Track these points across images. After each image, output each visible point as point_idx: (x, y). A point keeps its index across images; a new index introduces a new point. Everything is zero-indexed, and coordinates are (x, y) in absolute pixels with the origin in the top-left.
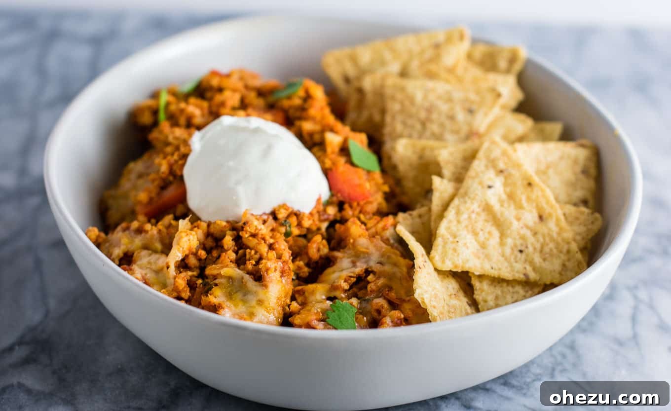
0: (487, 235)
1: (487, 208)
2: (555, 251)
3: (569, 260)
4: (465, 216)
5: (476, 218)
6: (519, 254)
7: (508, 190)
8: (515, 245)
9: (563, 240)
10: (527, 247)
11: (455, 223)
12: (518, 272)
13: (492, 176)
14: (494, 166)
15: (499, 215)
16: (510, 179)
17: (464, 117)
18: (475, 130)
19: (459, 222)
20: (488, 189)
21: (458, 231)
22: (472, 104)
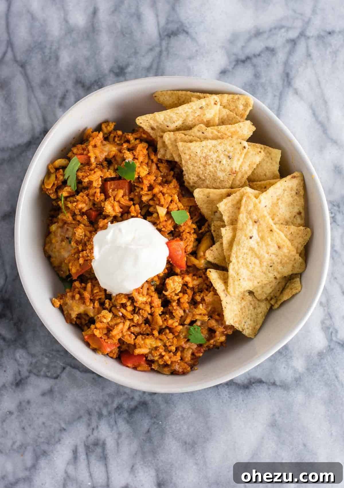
0: (253, 265)
1: (252, 249)
2: (288, 261)
3: (295, 263)
4: (240, 258)
5: (246, 257)
6: (270, 268)
7: (260, 235)
8: (268, 265)
9: (291, 255)
10: (274, 264)
11: (236, 264)
12: (271, 278)
13: (251, 227)
14: (251, 218)
15: (258, 253)
16: (261, 227)
17: (226, 161)
18: (234, 170)
19: (238, 262)
20: (250, 239)
21: (239, 269)
22: (229, 152)
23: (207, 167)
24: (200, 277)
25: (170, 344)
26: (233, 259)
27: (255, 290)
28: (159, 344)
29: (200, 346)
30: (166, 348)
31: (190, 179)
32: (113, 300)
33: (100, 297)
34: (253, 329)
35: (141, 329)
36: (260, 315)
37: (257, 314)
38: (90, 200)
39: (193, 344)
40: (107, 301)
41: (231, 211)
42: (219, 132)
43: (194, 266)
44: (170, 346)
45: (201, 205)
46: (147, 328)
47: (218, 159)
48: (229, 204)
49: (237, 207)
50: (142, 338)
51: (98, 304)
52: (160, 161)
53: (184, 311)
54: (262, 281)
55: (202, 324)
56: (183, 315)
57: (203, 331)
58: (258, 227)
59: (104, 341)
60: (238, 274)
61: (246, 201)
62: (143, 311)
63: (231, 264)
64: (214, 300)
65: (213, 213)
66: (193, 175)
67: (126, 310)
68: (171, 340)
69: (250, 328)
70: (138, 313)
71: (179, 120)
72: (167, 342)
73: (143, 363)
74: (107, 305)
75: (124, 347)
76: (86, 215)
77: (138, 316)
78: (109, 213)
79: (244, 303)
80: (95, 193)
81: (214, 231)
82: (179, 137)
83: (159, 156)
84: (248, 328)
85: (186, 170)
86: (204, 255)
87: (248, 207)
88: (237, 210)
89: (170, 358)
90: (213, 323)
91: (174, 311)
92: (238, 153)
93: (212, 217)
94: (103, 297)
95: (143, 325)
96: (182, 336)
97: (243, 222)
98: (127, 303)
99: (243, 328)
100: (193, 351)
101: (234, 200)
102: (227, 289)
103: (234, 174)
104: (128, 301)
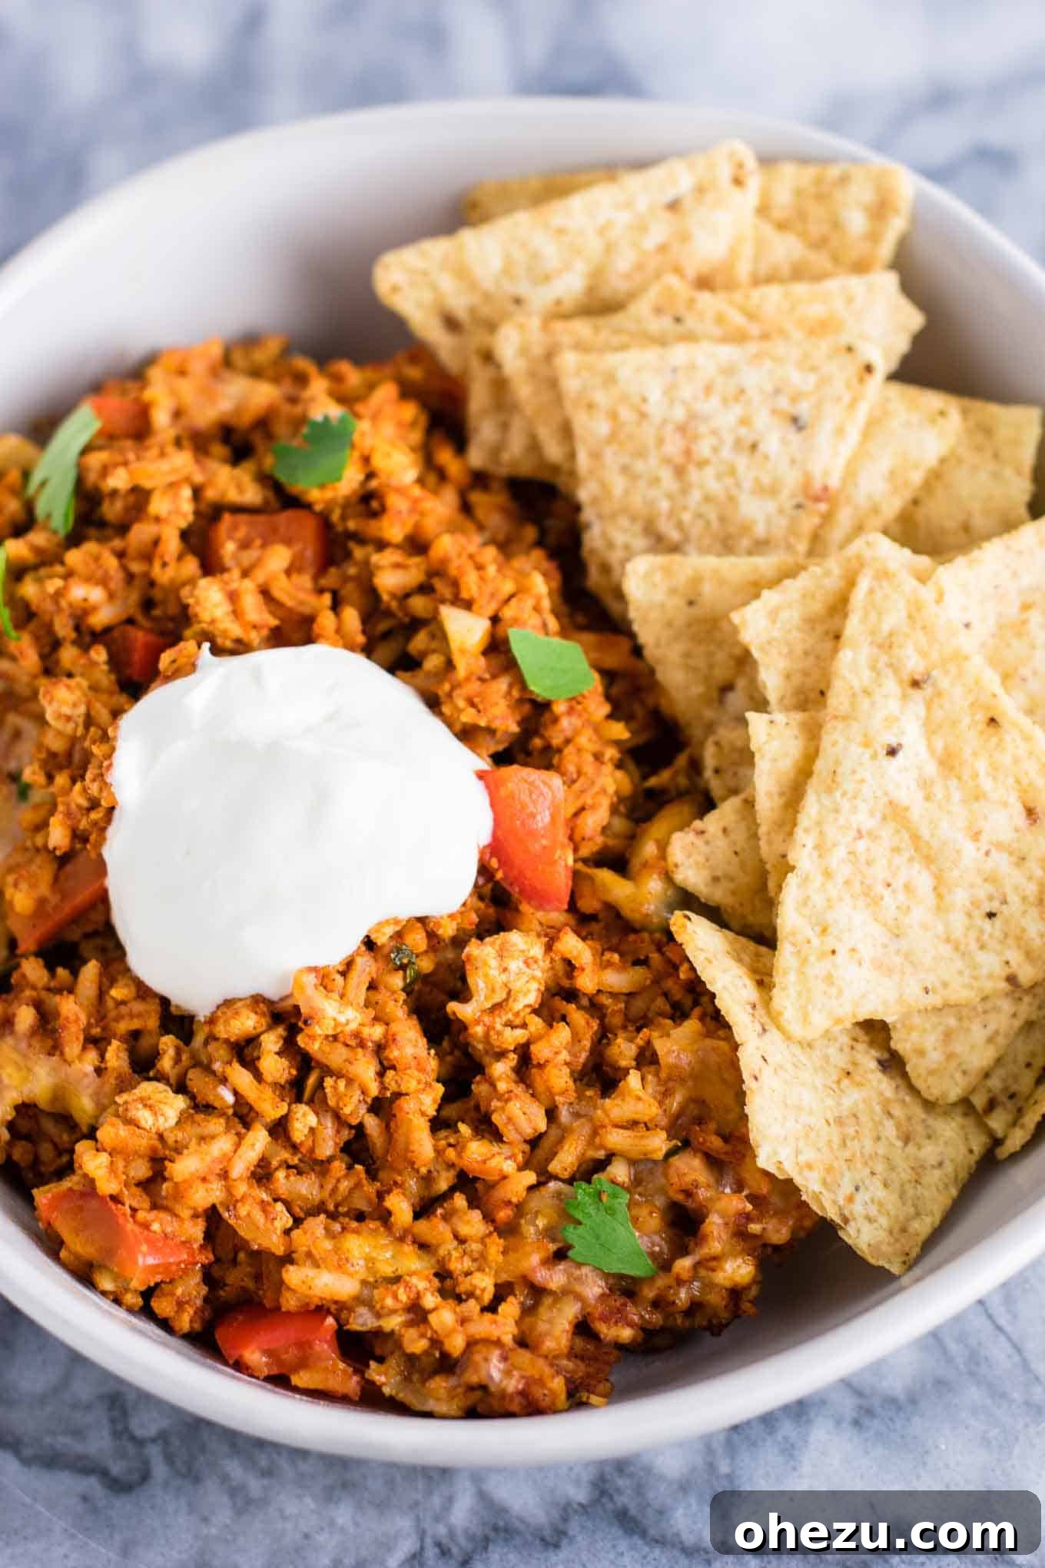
0: (901, 897)
1: (895, 813)
4: (840, 853)
5: (868, 850)
6: (988, 925)
7: (939, 744)
8: (976, 903)
10: (1005, 901)
11: (817, 880)
13: (893, 705)
14: (894, 667)
15: (925, 833)
16: (941, 707)
17: (784, 441)
18: (817, 484)
19: (828, 874)
20: (890, 758)
21: (830, 904)
22: (795, 399)
23: (693, 474)
24: (637, 962)
25: (467, 1264)
26: (803, 855)
27: (908, 1046)
28: (413, 1263)
29: (625, 1288)
30: (446, 1282)
31: (610, 545)
32: (199, 1040)
33: (136, 1024)
34: (896, 1230)
35: (329, 1187)
36: (937, 1173)
37: (918, 1170)
38: (130, 577)
39: (585, 1270)
40: (168, 1043)
41: (799, 650)
42: (751, 316)
43: (613, 912)
44: (468, 1274)
45: (658, 645)
46: (358, 1185)
47: (743, 431)
48: (792, 616)
49: (827, 633)
50: (326, 1229)
51: (124, 1056)
52: (480, 479)
53: (551, 1114)
54: (945, 985)
55: (637, 1181)
56: (542, 1126)
57: (643, 1212)
58: (929, 708)
59: (133, 1216)
60: (824, 931)
61: (871, 591)
62: (342, 1084)
63: (792, 880)
64: (703, 1063)
65: (715, 695)
66: (624, 521)
67: (258, 1076)
68: (475, 1247)
69: (884, 1221)
70: (318, 1101)
71: (567, 267)
72: (455, 1254)
73: (324, 1348)
74: (166, 1063)
75: (237, 1278)
76: (108, 647)
77: (317, 1114)
78: (213, 622)
79: (852, 1098)
80: (156, 542)
81: (717, 771)
82: (566, 339)
83: (476, 457)
84: (870, 1220)
85: (595, 501)
86: (663, 854)
87: (880, 614)
88: (829, 645)
89: (463, 1321)
90: (691, 1169)
91: (495, 1104)
92: (839, 399)
93: (709, 714)
94: (153, 1023)
95: (339, 1167)
96: (532, 1230)
97: (856, 684)
98: (264, 1038)
99: (846, 1213)
100: (582, 1309)
101: (813, 596)
102: (767, 1001)
103: (817, 499)
104: (270, 1028)
